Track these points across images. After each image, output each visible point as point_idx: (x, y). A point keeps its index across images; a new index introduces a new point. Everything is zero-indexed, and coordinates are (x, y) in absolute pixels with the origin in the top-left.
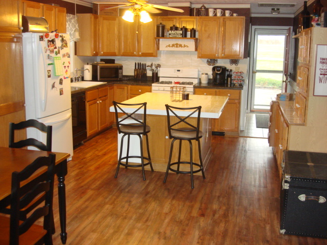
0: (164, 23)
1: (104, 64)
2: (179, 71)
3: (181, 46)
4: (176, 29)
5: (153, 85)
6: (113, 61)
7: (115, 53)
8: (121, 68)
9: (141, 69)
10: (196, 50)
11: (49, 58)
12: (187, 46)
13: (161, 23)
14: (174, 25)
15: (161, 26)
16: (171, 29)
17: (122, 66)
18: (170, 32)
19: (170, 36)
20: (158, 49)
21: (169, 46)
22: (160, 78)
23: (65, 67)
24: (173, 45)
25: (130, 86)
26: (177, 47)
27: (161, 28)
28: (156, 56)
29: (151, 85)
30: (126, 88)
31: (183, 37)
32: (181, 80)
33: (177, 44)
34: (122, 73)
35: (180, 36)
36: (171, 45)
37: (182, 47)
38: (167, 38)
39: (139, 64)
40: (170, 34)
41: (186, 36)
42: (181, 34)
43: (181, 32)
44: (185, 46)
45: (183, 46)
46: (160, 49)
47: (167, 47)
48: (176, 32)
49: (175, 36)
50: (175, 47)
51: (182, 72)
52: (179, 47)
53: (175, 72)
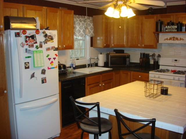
0: (162, 20)
1: (114, 54)
2: (176, 60)
3: (177, 39)
4: (173, 24)
5: (150, 72)
6: (122, 51)
7: (124, 45)
8: (129, 57)
9: (145, 57)
11: (26, 52)
12: (183, 40)
13: (159, 20)
14: (171, 21)
15: (159, 22)
16: (168, 24)
17: (130, 56)
18: (166, 27)
19: (167, 31)
20: (158, 41)
21: (167, 39)
22: (160, 66)
23: (50, 59)
24: (170, 39)
25: (132, 72)
26: (174, 40)
27: (159, 24)
28: (156, 48)
29: (149, 73)
30: (129, 73)
31: (178, 31)
32: (177, 69)
33: (174, 38)
34: (129, 61)
35: (175, 30)
36: (169, 39)
37: (178, 40)
38: (163, 32)
39: (144, 54)
40: (166, 29)
41: (181, 30)
42: (176, 29)
43: (176, 27)
44: (181, 39)
45: (179, 39)
46: (160, 42)
48: (171, 27)
49: (171, 31)
50: (172, 40)
51: (179, 62)
52: (176, 40)
53: (172, 62)
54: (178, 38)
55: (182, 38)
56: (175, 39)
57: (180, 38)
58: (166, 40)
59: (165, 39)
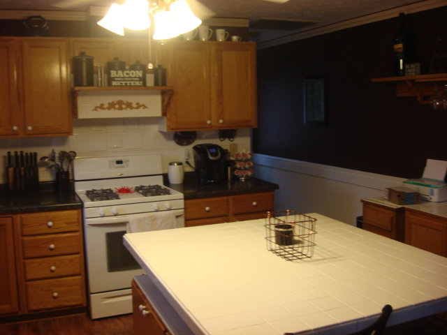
2: (119, 162)
3: (129, 106)
9: (24, 164)
10: (164, 114)
12: (145, 107)
13: (83, 54)
14: (116, 59)
15: (84, 60)
16: (110, 66)
18: (113, 73)
19: (113, 83)
20: (75, 115)
21: (102, 107)
24: (111, 106)
25: (19, 216)
26: (120, 108)
28: (70, 133)
30: (8, 221)
31: (143, 84)
33: (120, 103)
35: (137, 83)
36: (106, 106)
37: (132, 108)
39: (19, 155)
40: (112, 79)
42: (140, 79)
44: (139, 106)
45: (134, 106)
46: (80, 116)
47: (96, 109)
48: (127, 74)
49: (126, 84)
50: (115, 108)
51: (128, 165)
52: (126, 109)
53: (110, 167)
54: (131, 103)
55: (141, 104)
56: (124, 106)
57: (138, 104)
58: (98, 109)
59: (97, 107)
